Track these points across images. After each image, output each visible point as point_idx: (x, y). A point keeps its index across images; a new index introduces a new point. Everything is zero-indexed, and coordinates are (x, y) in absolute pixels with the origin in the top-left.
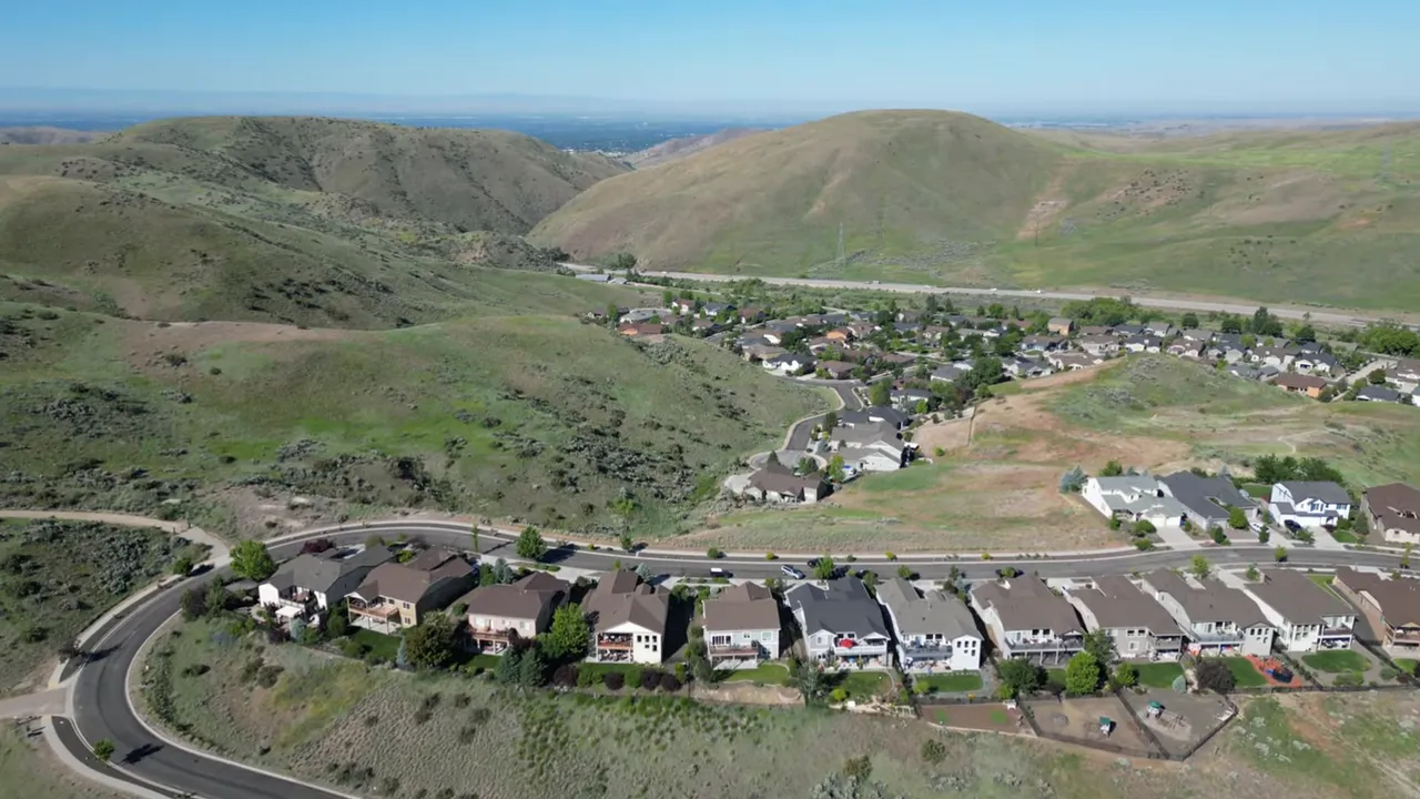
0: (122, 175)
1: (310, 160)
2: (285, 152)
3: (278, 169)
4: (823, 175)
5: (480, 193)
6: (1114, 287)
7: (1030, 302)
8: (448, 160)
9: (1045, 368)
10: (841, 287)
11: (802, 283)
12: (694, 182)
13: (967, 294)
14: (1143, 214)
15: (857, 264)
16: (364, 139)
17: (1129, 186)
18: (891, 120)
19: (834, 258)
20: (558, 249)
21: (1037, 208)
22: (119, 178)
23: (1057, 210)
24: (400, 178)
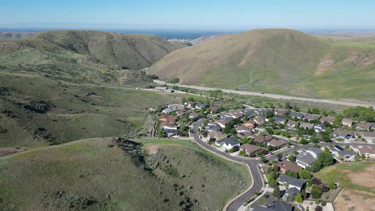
0: (20, 49)
1: (88, 43)
2: (80, 41)
3: (77, 46)
4: (245, 50)
5: (138, 54)
6: (362, 100)
7: (327, 106)
8: (129, 44)
9: (352, 155)
10: (251, 95)
11: (236, 92)
12: (202, 53)
13: (301, 101)
14: (364, 67)
15: (257, 84)
16: (104, 37)
17: (357, 57)
18: (269, 32)
19: (248, 82)
20: (155, 75)
21: (322, 63)
22: (19, 50)
23: (329, 65)
24: (114, 49)
